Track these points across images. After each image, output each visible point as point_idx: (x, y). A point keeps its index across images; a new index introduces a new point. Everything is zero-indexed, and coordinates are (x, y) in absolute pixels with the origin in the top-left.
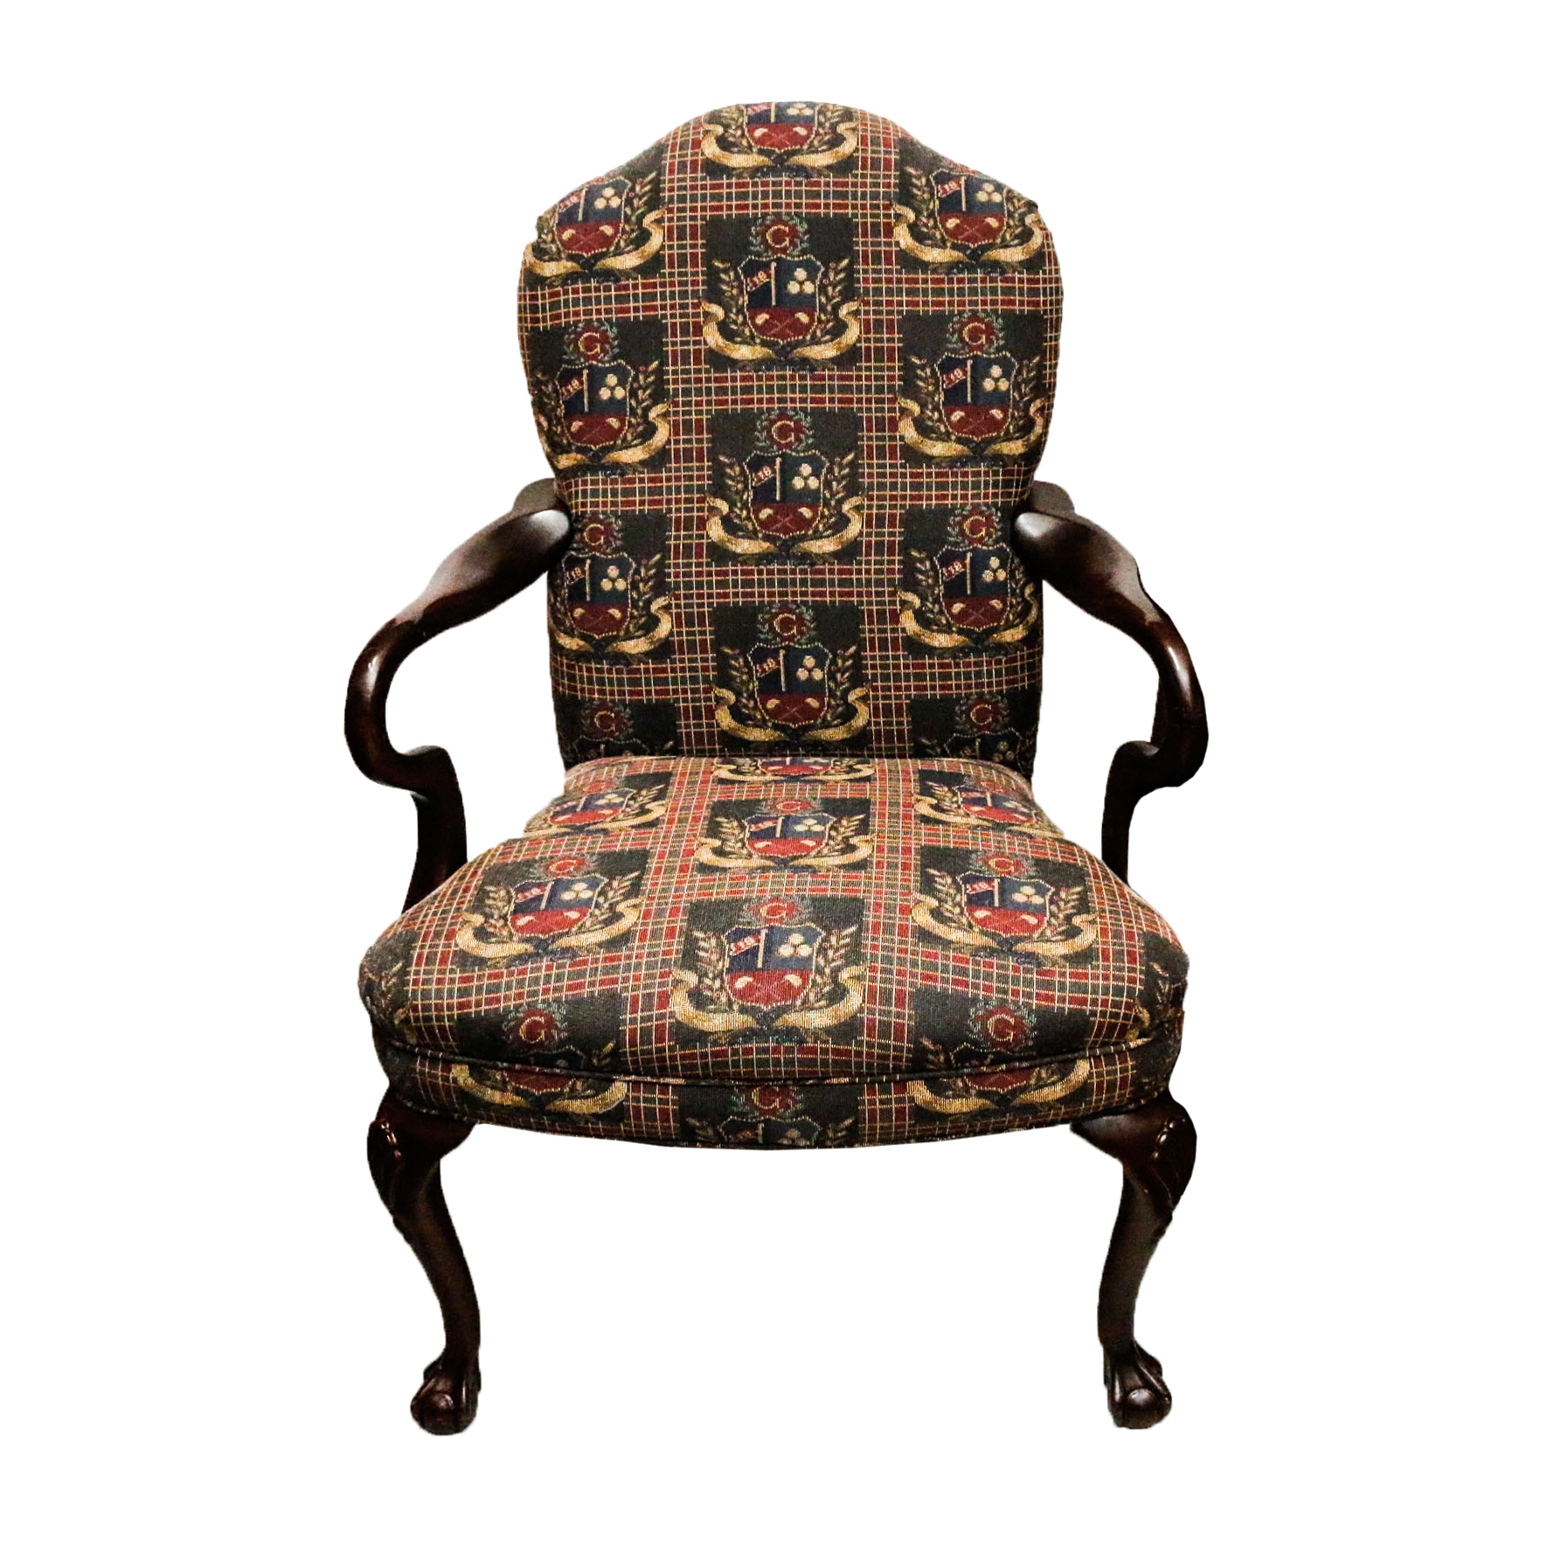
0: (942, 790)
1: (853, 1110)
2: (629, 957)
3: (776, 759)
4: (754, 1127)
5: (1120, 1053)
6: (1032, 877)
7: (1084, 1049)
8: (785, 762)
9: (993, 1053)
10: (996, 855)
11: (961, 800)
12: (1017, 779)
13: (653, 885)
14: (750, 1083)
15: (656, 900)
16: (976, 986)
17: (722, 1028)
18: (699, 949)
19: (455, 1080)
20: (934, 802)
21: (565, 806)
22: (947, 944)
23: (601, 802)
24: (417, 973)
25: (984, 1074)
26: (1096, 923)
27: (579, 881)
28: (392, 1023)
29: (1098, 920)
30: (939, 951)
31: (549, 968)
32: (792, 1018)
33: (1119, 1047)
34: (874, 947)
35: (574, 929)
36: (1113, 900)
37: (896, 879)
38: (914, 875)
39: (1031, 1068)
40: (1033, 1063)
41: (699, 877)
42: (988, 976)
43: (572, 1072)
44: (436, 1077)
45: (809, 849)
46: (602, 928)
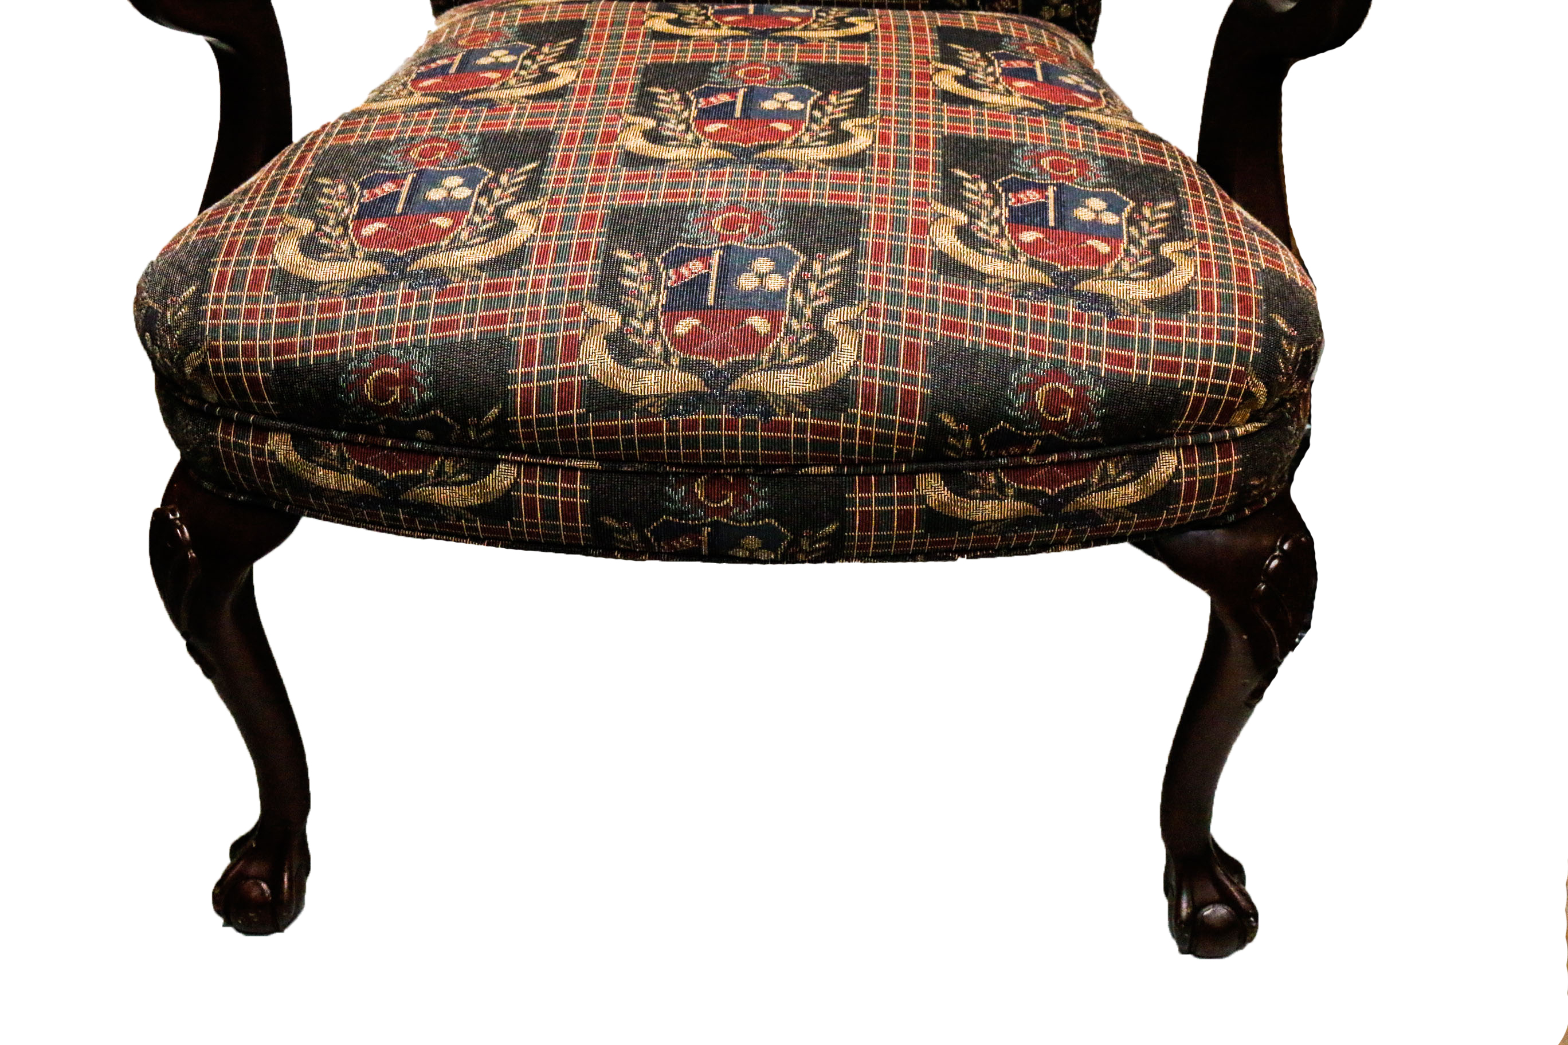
0: (970, 57)
1: (839, 511)
2: (523, 285)
3: (735, 6)
4: (697, 530)
5: (1221, 442)
6: (1101, 185)
7: (1171, 436)
8: (747, 10)
9: (1039, 437)
10: (1053, 151)
11: (999, 71)
12: (1075, 44)
13: (556, 181)
14: (692, 470)
15: (562, 205)
16: (1021, 341)
17: (655, 390)
18: (624, 275)
19: (272, 454)
20: (961, 72)
21: (433, 65)
22: (980, 278)
23: (484, 61)
24: (218, 301)
25: (1026, 466)
26: (1195, 254)
27: (452, 173)
28: (181, 371)
29: (1197, 249)
30: (969, 290)
31: (408, 298)
32: (755, 380)
33: (1219, 435)
34: (876, 280)
35: (444, 243)
36: (1218, 223)
37: (907, 183)
38: (933, 179)
39: (1095, 460)
40: (1098, 453)
41: (624, 172)
42: (1038, 326)
43: (438, 448)
44: (245, 449)
45: (782, 136)
46: (484, 243)
